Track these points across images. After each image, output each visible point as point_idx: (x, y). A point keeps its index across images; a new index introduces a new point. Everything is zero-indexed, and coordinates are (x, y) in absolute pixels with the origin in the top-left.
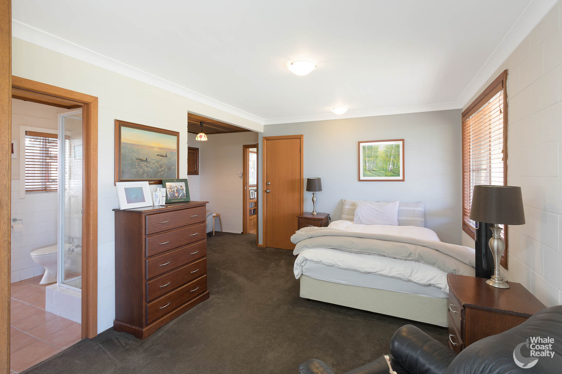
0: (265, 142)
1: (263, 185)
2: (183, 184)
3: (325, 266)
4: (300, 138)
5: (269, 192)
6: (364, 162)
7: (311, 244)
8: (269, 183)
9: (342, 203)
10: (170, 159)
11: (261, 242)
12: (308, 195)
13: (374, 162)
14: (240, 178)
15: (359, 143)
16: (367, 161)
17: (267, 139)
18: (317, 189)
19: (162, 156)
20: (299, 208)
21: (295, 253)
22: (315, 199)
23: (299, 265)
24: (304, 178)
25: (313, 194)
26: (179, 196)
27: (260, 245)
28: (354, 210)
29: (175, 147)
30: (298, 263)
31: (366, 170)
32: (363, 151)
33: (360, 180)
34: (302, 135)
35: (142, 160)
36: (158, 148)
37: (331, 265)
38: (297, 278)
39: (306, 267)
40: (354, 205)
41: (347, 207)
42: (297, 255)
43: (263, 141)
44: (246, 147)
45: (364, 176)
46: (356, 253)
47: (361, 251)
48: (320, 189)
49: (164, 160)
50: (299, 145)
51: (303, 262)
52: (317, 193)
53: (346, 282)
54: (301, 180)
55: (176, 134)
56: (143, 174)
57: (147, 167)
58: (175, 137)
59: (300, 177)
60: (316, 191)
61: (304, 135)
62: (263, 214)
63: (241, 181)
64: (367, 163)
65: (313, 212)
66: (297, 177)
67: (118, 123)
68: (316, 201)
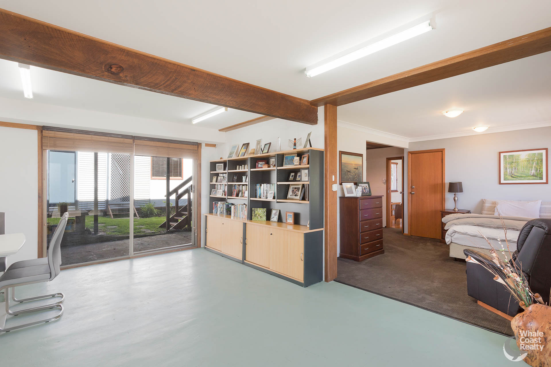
0: (410, 155)
1: (408, 188)
2: (367, 185)
3: (469, 236)
4: (442, 151)
5: (414, 193)
6: (505, 169)
7: (459, 222)
8: (414, 187)
9: (483, 202)
10: (359, 170)
11: (406, 232)
12: (449, 197)
13: (515, 168)
14: (384, 184)
15: (500, 153)
16: (508, 167)
17: (412, 153)
18: (459, 191)
19: (356, 169)
20: (441, 206)
21: (446, 228)
22: (456, 198)
23: (450, 235)
24: (446, 182)
25: (455, 195)
26: (365, 192)
27: (405, 234)
28: (495, 207)
29: (361, 164)
30: (449, 234)
31: (507, 175)
32: (504, 159)
33: (500, 183)
34: (444, 149)
35: (348, 171)
36: (355, 164)
37: (475, 235)
38: (448, 244)
39: (454, 237)
40: (495, 204)
41: (487, 205)
42: (447, 230)
43: (408, 155)
44: (389, 159)
45: (504, 180)
46: (494, 228)
47: (498, 226)
48: (461, 191)
49: (357, 171)
50: (441, 156)
51: (452, 234)
52: (459, 194)
53: (486, 247)
54: (443, 184)
55: (361, 155)
56: (349, 178)
57: (350, 175)
58: (361, 157)
59: (441, 182)
60: (458, 192)
61: (445, 149)
62: (408, 210)
63: (385, 186)
64: (508, 169)
65: (455, 208)
66: (440, 182)
67: (340, 153)
68: (457, 200)
